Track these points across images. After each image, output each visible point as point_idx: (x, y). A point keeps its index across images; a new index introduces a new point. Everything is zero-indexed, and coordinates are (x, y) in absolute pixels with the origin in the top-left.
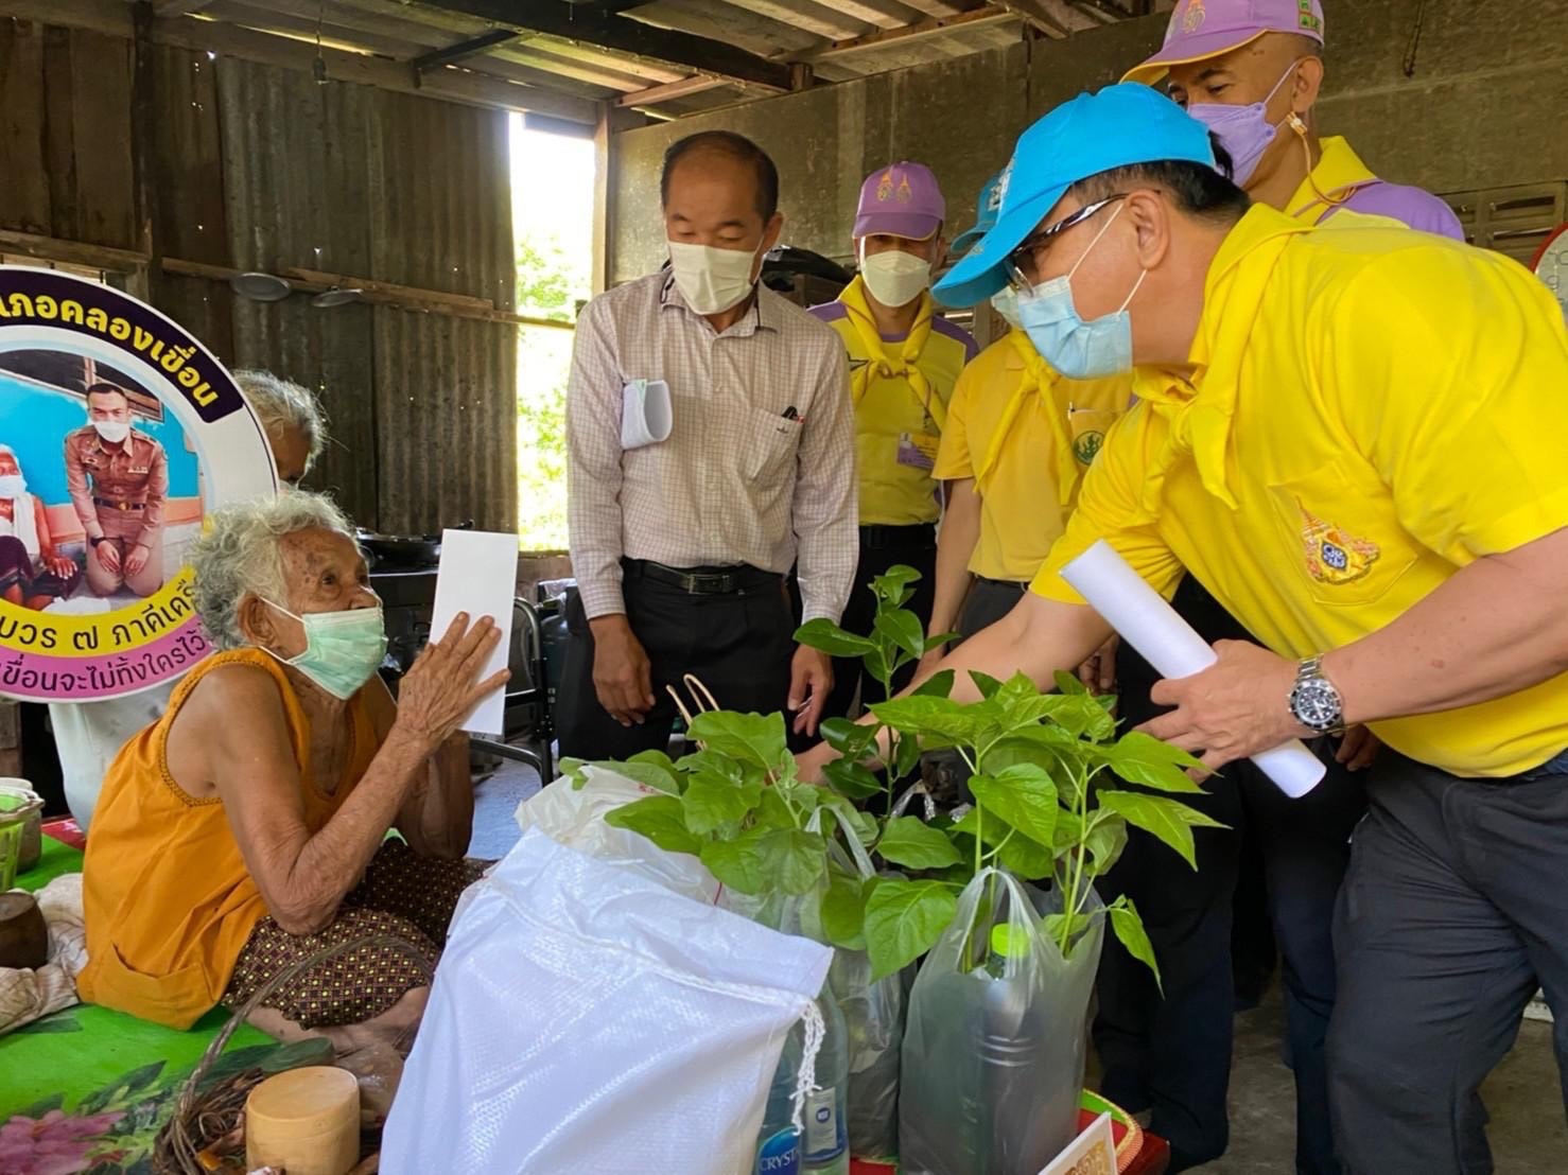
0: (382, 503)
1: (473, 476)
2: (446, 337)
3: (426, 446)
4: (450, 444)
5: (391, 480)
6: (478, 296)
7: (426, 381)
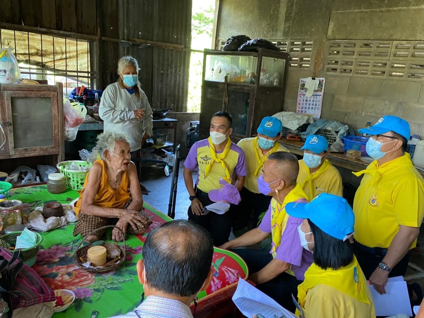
0: (153, 99)
1: (177, 93)
2: (172, 55)
3: (165, 84)
4: (171, 84)
5: (156, 93)
6: (181, 44)
7: (166, 67)
